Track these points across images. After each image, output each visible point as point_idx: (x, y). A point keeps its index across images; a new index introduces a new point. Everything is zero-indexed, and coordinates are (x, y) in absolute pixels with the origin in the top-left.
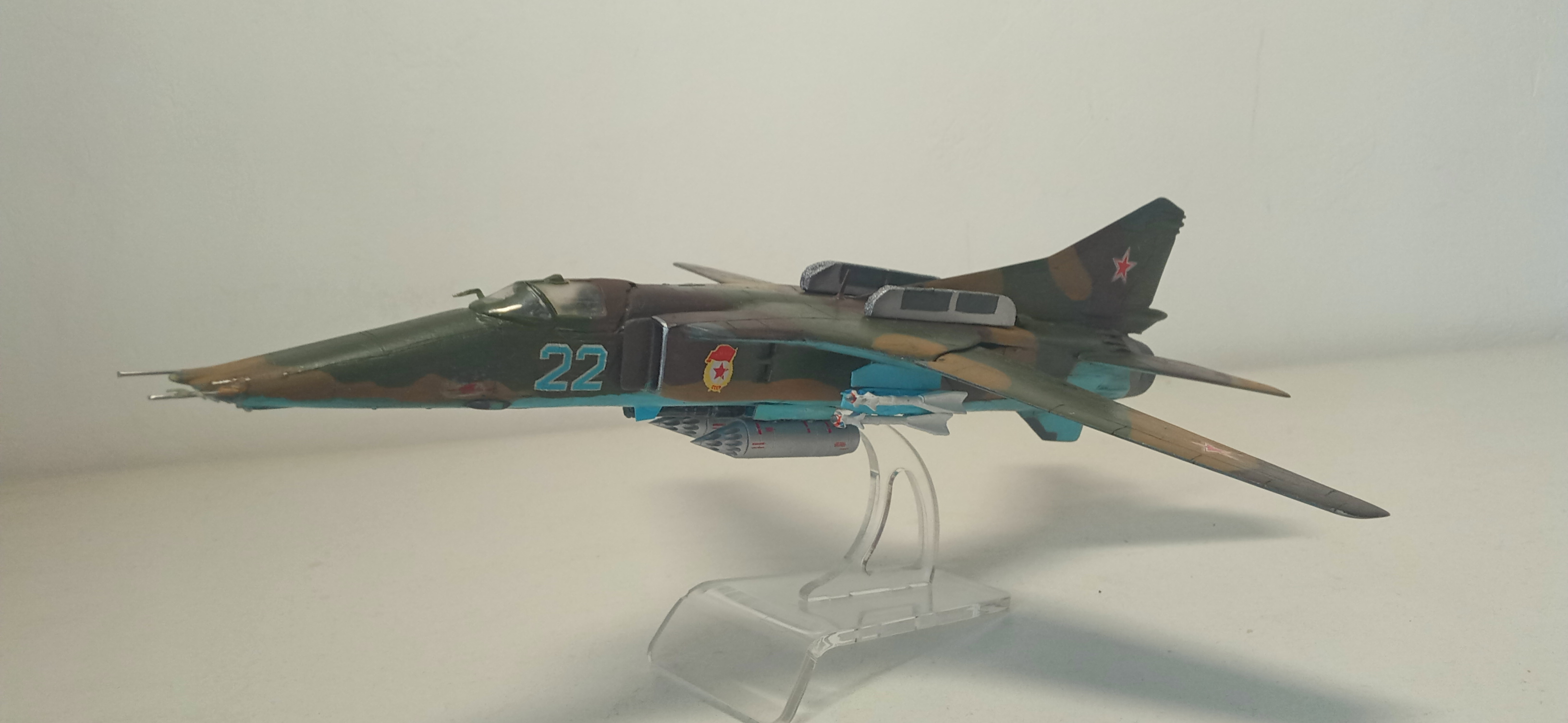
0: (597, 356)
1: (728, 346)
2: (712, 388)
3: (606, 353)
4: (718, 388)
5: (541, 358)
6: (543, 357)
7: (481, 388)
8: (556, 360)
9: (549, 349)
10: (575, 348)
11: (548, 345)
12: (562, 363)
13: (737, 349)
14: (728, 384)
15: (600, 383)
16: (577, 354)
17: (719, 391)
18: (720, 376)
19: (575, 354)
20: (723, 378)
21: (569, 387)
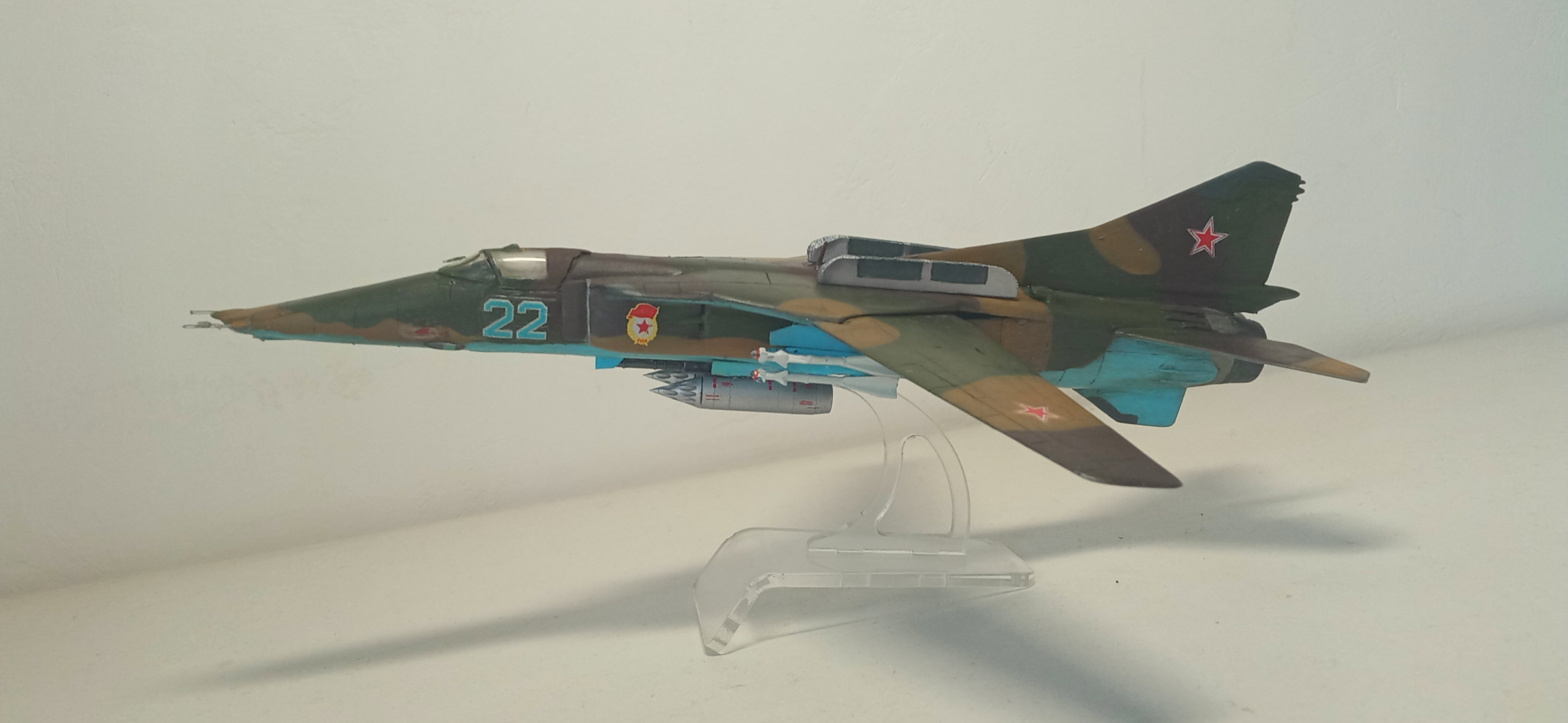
0: (538, 311)
1: (649, 305)
2: (638, 341)
3: (546, 308)
4: (644, 341)
5: (485, 310)
6: (487, 309)
7: (434, 332)
8: (498, 313)
9: (492, 304)
10: (516, 303)
11: (491, 300)
12: (504, 315)
13: (659, 307)
14: (654, 338)
15: (545, 333)
16: (519, 308)
17: (646, 344)
18: (645, 331)
19: (516, 308)
20: (648, 333)
21: (514, 335)
